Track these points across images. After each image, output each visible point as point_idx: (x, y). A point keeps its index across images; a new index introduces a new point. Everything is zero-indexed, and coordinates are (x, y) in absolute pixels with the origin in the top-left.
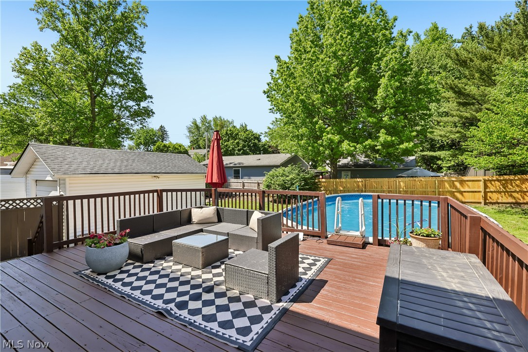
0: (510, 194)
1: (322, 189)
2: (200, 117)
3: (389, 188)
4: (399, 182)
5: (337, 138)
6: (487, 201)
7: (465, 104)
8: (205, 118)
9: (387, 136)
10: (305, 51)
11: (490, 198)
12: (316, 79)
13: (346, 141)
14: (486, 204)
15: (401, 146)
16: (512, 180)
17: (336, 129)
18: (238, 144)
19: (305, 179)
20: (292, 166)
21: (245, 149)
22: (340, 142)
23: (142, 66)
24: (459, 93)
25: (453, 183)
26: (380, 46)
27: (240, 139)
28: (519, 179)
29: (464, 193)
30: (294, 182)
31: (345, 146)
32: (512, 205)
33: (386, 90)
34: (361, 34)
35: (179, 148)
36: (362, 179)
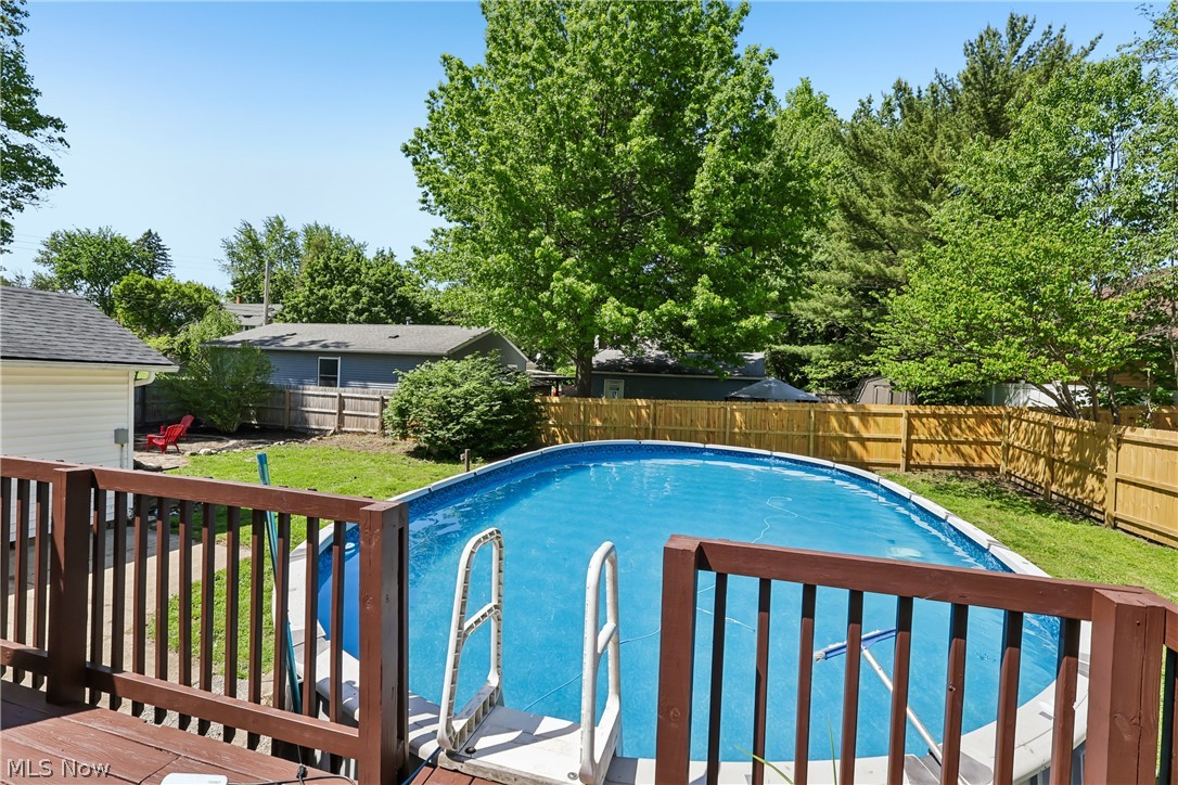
0: (955, 446)
1: (550, 422)
2: (266, 219)
3: (708, 426)
4: (733, 411)
5: (589, 290)
6: (912, 462)
7: (864, 245)
8: (281, 224)
9: (712, 295)
10: (518, 44)
11: (918, 454)
12: (542, 125)
13: (612, 299)
14: (908, 468)
15: (743, 323)
16: (960, 416)
17: (590, 268)
18: (357, 295)
19: (506, 398)
20: (475, 357)
21: (375, 309)
22: (598, 302)
23: (23, 21)
24: (855, 217)
25: (847, 418)
26: (706, 67)
27: (362, 284)
28: (974, 415)
29: (867, 443)
30: (472, 403)
31: (610, 311)
32: (959, 472)
33: (716, 175)
34: (662, 26)
35: (196, 296)
36: (651, 402)
